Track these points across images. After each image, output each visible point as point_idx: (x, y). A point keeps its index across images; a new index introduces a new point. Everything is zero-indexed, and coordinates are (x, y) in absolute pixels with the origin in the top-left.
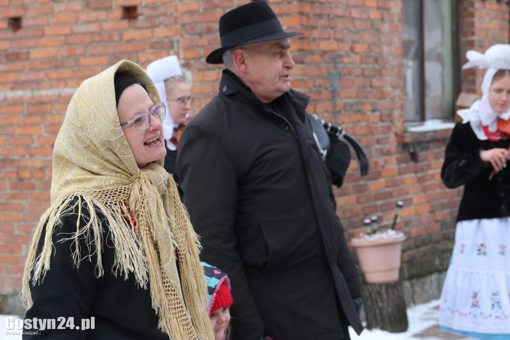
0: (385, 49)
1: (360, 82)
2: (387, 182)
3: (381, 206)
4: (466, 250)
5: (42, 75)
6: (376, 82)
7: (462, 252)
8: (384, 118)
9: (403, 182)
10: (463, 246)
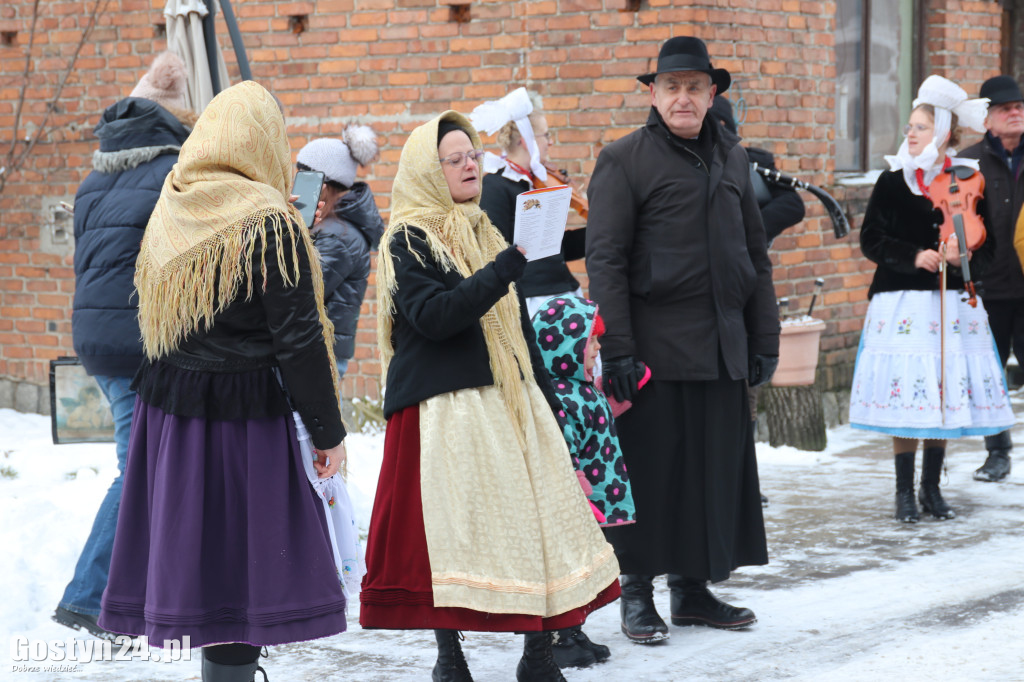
0: (810, 69)
1: (772, 114)
2: (806, 253)
3: (797, 286)
4: (885, 329)
5: (334, 96)
6: (795, 116)
7: (880, 331)
8: (804, 166)
9: (830, 255)
10: (881, 324)
